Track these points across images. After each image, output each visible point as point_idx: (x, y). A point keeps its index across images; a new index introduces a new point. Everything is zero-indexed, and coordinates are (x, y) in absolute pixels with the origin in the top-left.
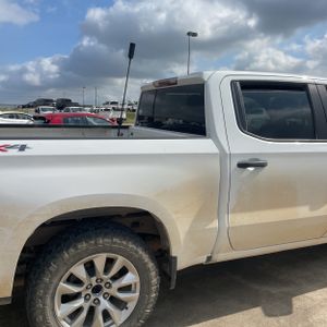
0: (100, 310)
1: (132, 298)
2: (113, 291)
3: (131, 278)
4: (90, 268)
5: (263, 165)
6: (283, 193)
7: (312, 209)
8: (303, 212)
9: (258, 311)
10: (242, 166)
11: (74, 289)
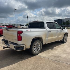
0: (37, 49)
1: (40, 48)
2: (38, 47)
3: (40, 45)
4: (35, 46)
5: (50, 32)
6: (52, 35)
7: (55, 37)
8: (54, 37)
9: (50, 49)
10: (49, 32)
11: (35, 49)
